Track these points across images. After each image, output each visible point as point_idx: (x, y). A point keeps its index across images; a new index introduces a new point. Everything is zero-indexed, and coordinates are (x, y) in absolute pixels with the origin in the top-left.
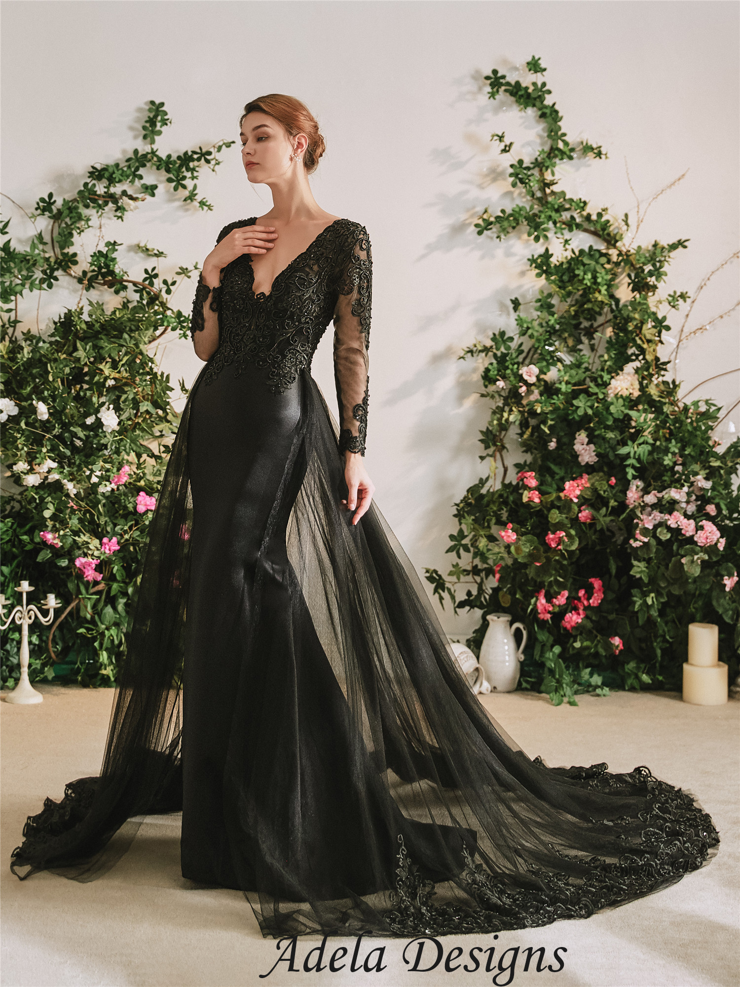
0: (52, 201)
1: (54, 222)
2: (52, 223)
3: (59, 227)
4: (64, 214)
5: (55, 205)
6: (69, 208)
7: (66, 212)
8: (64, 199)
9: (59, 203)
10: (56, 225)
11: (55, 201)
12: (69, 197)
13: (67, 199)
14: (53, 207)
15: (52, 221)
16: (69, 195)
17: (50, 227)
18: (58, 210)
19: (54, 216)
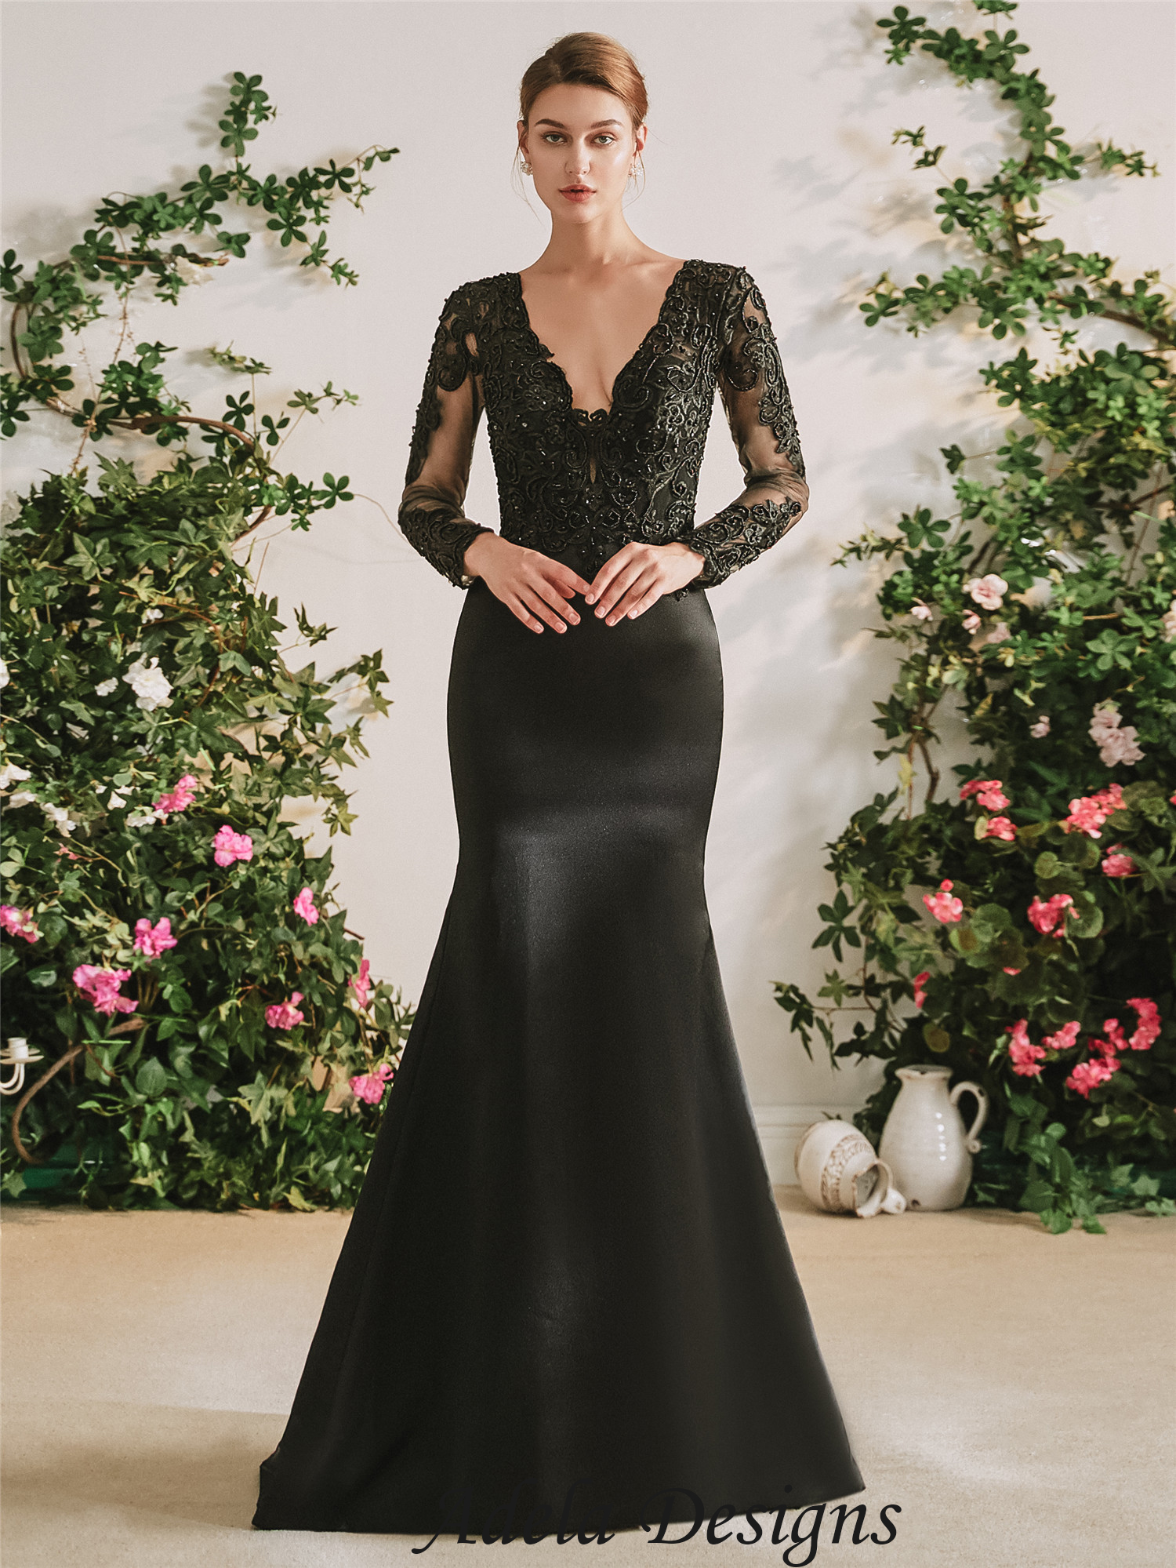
0: (13, 267)
1: (18, 308)
2: (12, 310)
3: (29, 317)
4: (40, 293)
5: (20, 274)
6: (53, 281)
7: (45, 288)
8: (41, 264)
9: (29, 269)
10: (23, 312)
11: (20, 267)
12: (50, 258)
13: (46, 263)
14: (15, 278)
15: (11, 307)
16: (52, 254)
17: (9, 318)
18: (26, 284)
19: (17, 295)
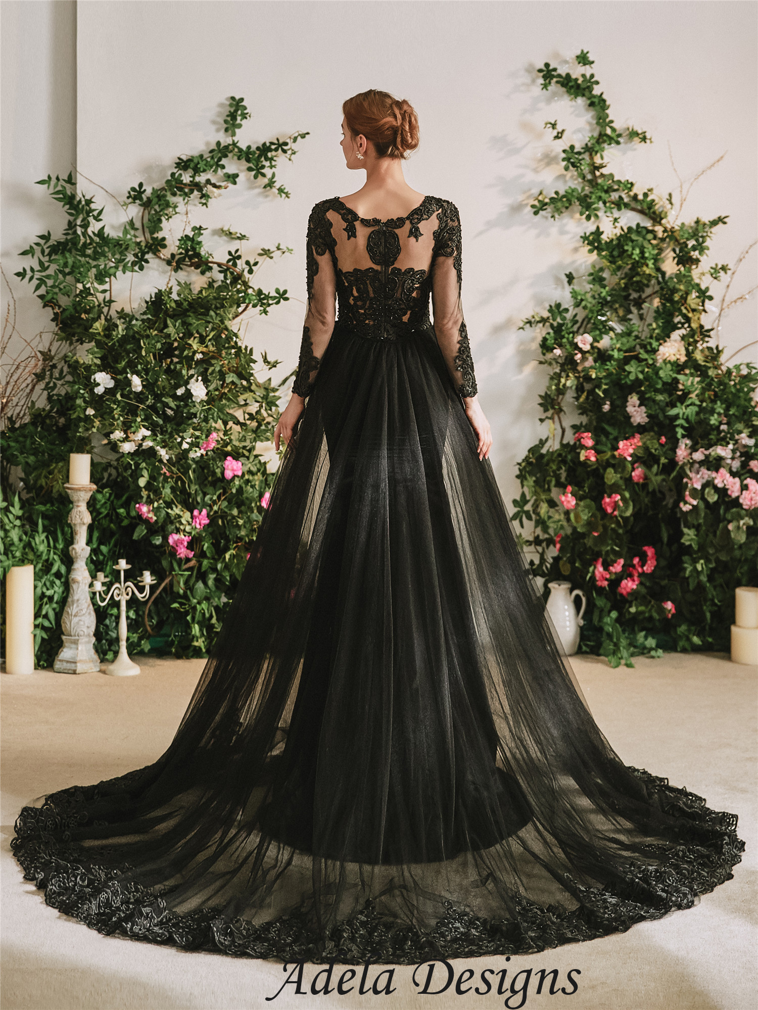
0: (142, 190)
1: (144, 210)
2: (142, 210)
3: (149, 214)
4: (153, 202)
5: (145, 193)
6: (159, 198)
7: (155, 200)
8: (153, 188)
9: (149, 191)
10: (146, 212)
11: (145, 190)
12: (157, 186)
13: (155, 188)
14: (143, 195)
15: (142, 209)
16: (158, 184)
17: (141, 214)
18: (148, 198)
19: (144, 204)
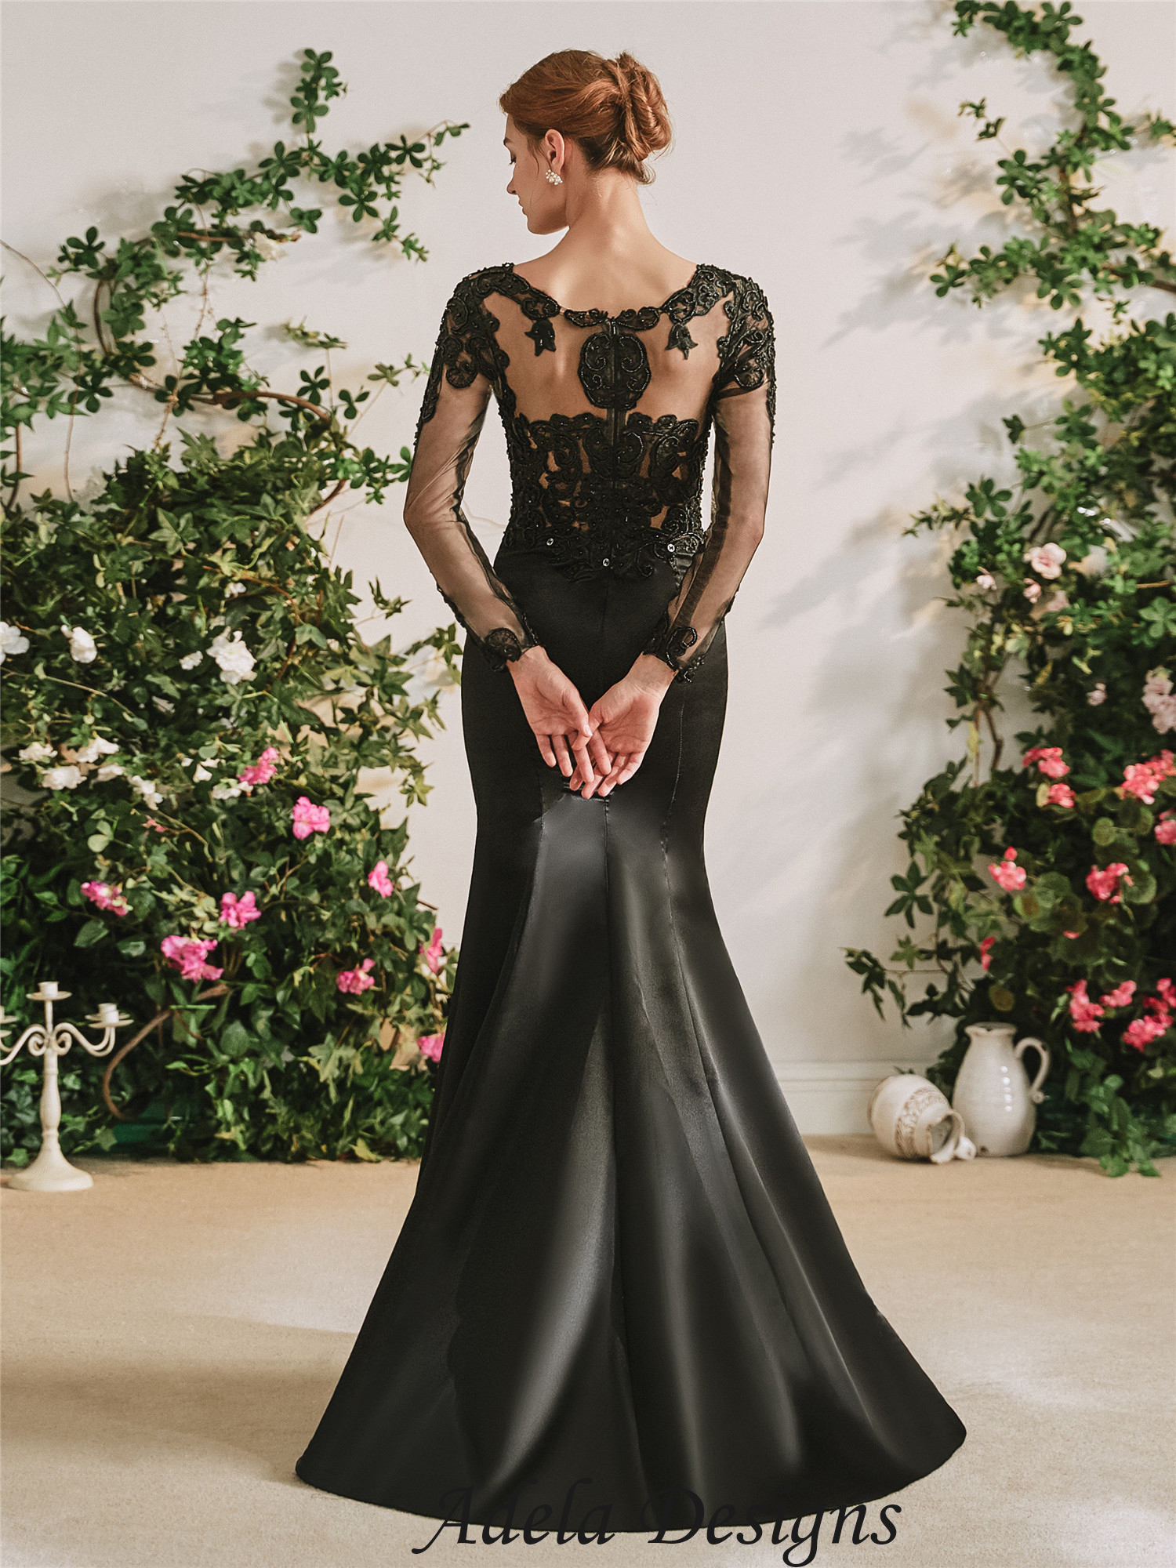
0: (96, 243)
1: (100, 285)
2: (95, 286)
3: (112, 294)
4: (122, 270)
5: (103, 251)
6: (136, 260)
7: (127, 265)
8: (123, 241)
9: (111, 246)
10: (105, 289)
11: (102, 245)
12: (132, 234)
13: (128, 240)
14: (98, 255)
15: (94, 283)
16: (133, 231)
17: (91, 294)
18: (110, 261)
19: (100, 272)
